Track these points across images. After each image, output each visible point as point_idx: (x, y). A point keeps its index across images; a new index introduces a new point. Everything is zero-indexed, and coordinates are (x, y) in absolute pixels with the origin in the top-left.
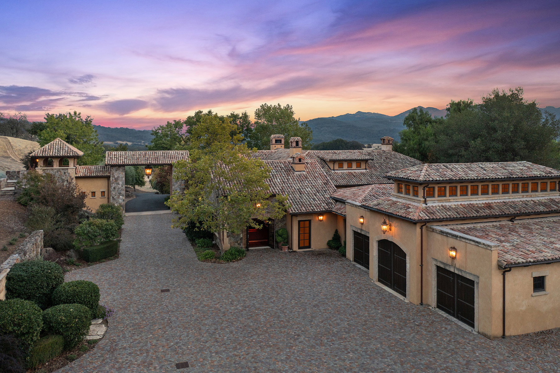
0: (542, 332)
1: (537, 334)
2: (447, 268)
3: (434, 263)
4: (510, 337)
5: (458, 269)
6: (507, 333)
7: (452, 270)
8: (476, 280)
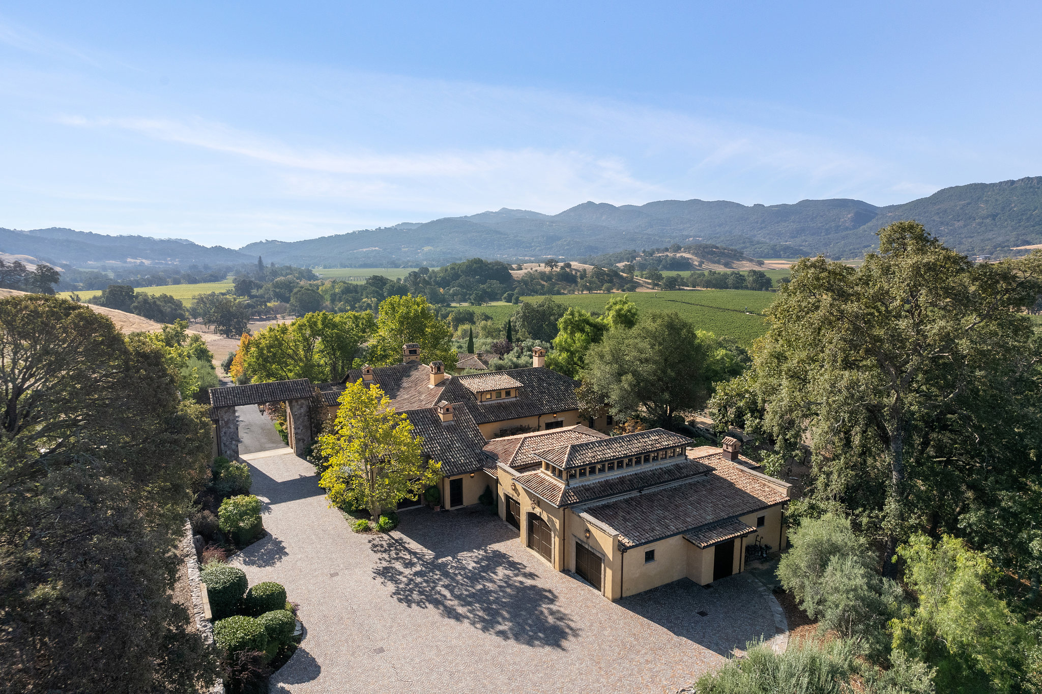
0: (650, 591)
1: (646, 593)
2: (583, 545)
3: (574, 538)
4: (626, 598)
5: (591, 547)
6: (624, 595)
7: (587, 547)
8: (603, 558)
